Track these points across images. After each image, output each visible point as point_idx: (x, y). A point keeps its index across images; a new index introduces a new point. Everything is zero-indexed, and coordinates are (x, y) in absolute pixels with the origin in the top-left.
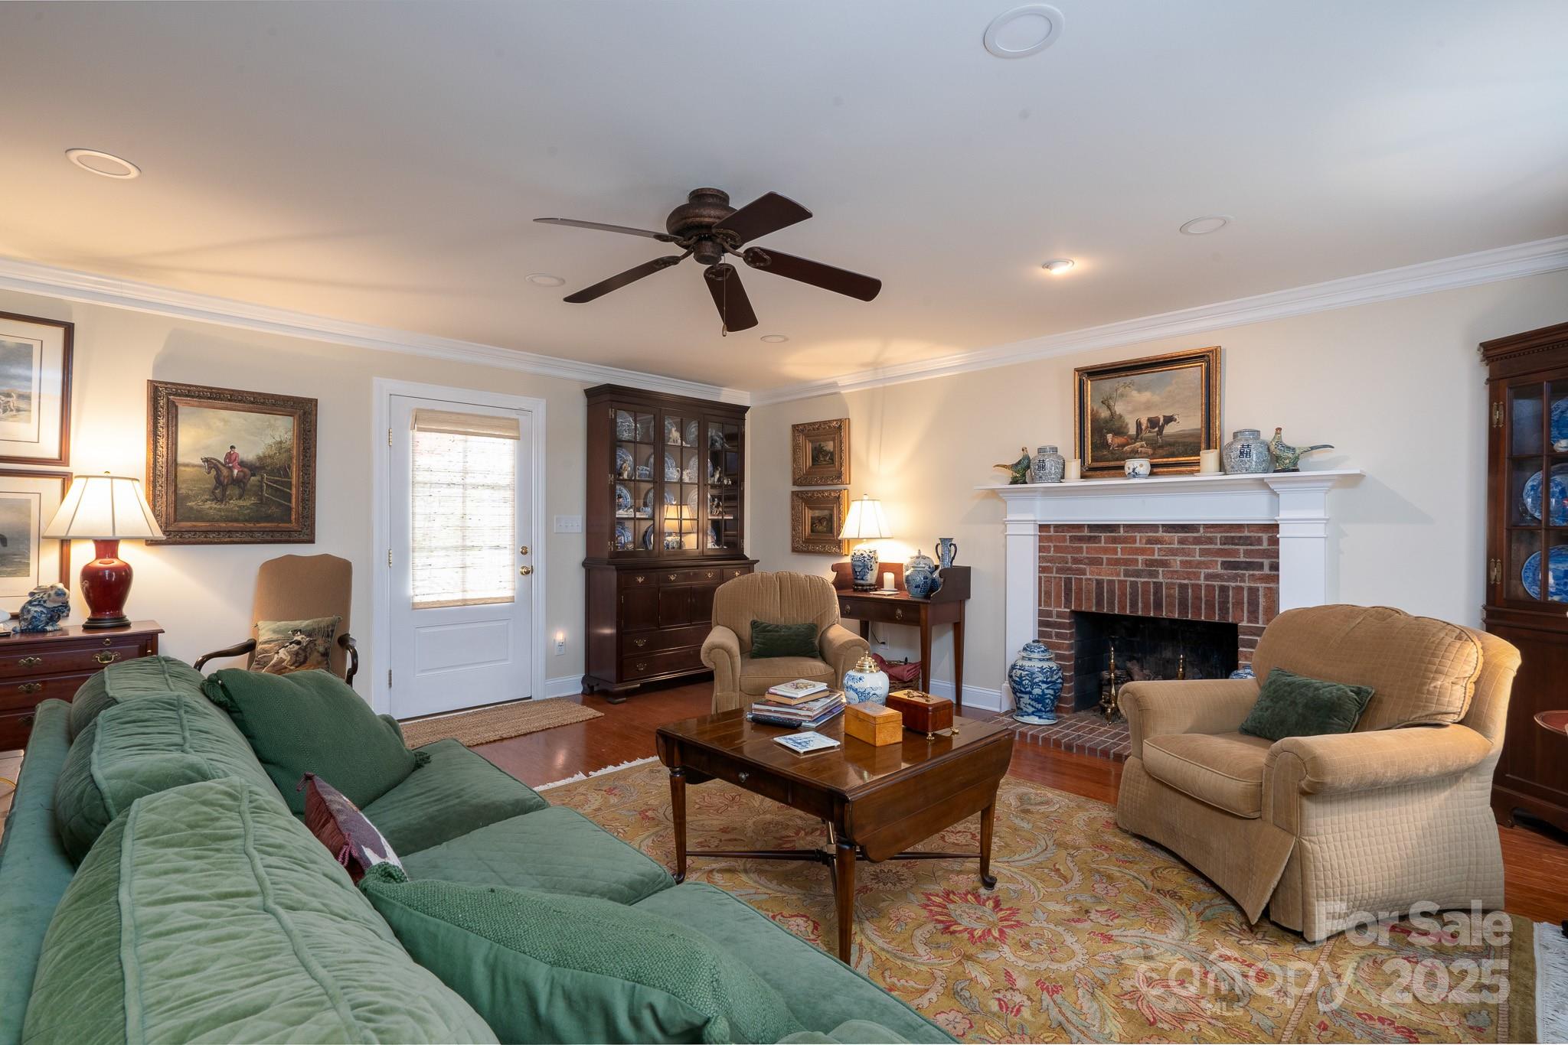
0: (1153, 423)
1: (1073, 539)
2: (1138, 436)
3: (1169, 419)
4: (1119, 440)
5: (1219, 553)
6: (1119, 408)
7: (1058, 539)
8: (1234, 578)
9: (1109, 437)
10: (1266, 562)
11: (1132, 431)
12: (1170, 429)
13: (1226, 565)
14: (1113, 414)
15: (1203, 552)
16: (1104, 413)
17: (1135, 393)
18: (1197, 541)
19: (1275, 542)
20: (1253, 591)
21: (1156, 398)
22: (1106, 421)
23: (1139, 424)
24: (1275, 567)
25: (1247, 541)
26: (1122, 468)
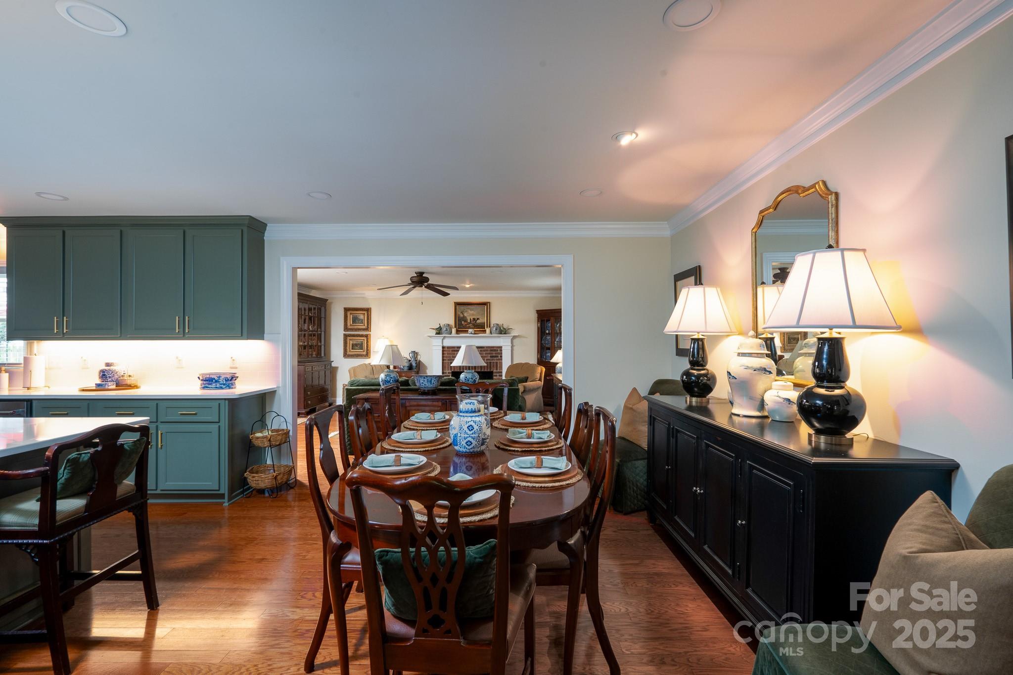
0: (474, 319)
1: (452, 351)
2: (470, 323)
3: (478, 319)
4: (466, 323)
5: (489, 354)
6: (465, 315)
7: (448, 351)
8: (492, 360)
9: (463, 322)
10: (499, 356)
11: (469, 321)
12: (478, 321)
13: (491, 357)
14: (464, 316)
15: (486, 354)
16: (462, 316)
17: (470, 311)
18: (484, 351)
19: (501, 350)
20: (497, 363)
21: (475, 313)
22: (462, 318)
23: (470, 319)
24: (501, 357)
25: (495, 350)
26: (468, 331)
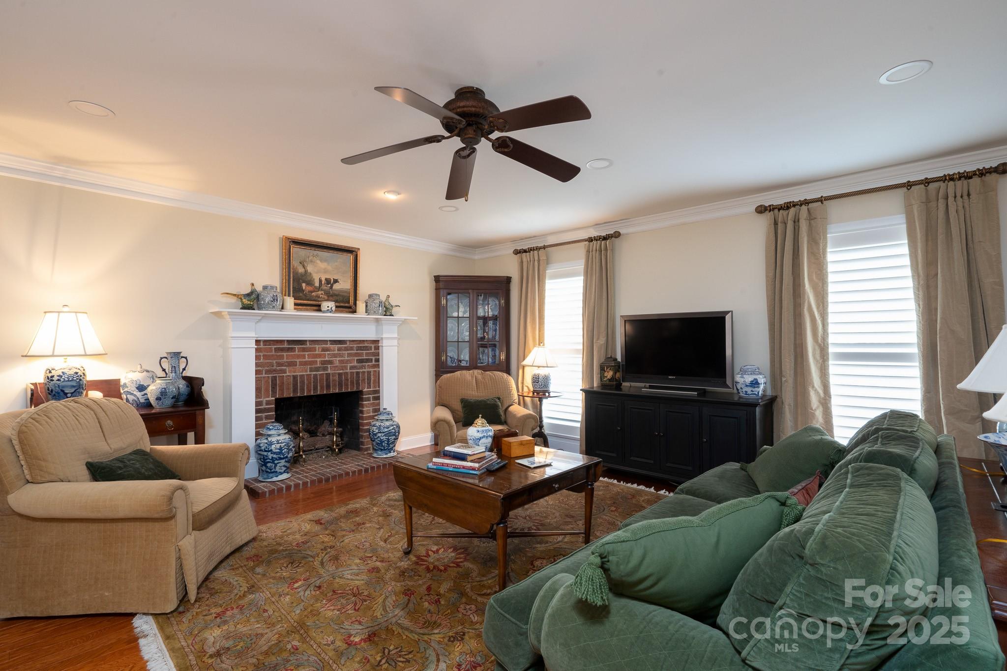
0: (328, 281)
1: (277, 350)
2: (319, 288)
3: (336, 281)
4: (310, 288)
5: (356, 355)
6: (310, 269)
7: (266, 350)
8: (361, 367)
9: (304, 285)
10: (374, 358)
11: (317, 284)
12: (336, 287)
13: (359, 361)
14: (306, 271)
15: (349, 355)
16: (301, 270)
17: (318, 262)
18: (346, 349)
19: (377, 348)
20: (369, 373)
21: (329, 268)
22: (302, 275)
23: (320, 281)
24: (378, 360)
25: (366, 348)
26: (320, 306)
